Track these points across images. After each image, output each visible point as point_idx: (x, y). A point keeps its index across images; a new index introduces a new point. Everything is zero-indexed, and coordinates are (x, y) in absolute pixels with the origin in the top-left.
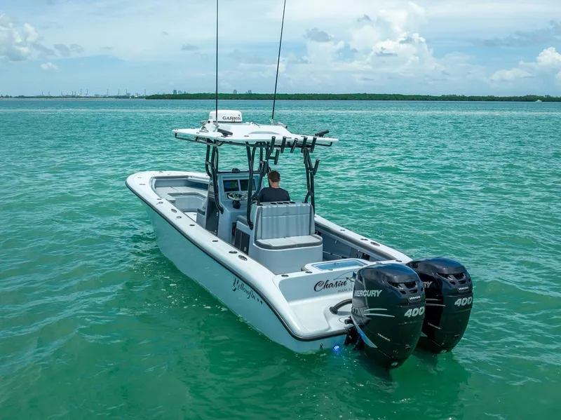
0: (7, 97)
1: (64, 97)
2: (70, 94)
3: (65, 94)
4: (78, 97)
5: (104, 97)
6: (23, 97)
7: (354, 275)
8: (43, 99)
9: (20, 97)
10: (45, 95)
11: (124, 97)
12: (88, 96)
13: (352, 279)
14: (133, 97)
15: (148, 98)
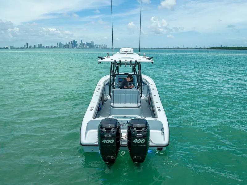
0: (153, 48)
1: (174, 48)
2: (177, 47)
3: (175, 47)
4: (180, 48)
5: (190, 48)
6: (159, 48)
7: (128, 122)
8: (166, 49)
9: (158, 48)
10: (167, 47)
11: (198, 48)
12: (184, 48)
13: (127, 124)
14: (202, 48)
15: (208, 49)
